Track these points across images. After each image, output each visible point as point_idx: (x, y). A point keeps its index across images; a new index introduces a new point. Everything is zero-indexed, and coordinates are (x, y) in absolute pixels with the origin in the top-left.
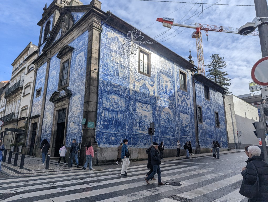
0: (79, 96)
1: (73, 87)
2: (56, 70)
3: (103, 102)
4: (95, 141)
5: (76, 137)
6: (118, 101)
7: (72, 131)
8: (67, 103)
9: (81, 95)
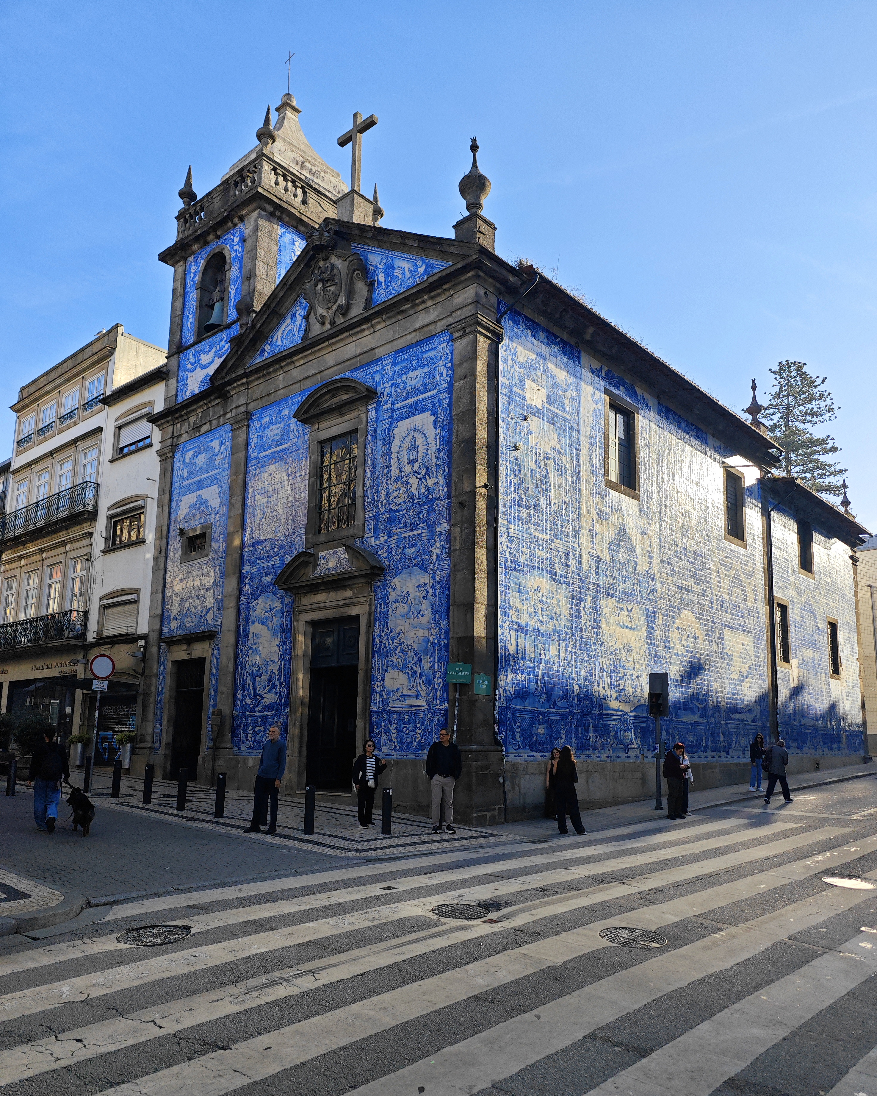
0: (422, 580)
1: (386, 541)
2: (288, 463)
3: (511, 604)
4: (496, 739)
5: (422, 723)
6: (551, 595)
7: (398, 703)
8: (364, 599)
9: (433, 578)
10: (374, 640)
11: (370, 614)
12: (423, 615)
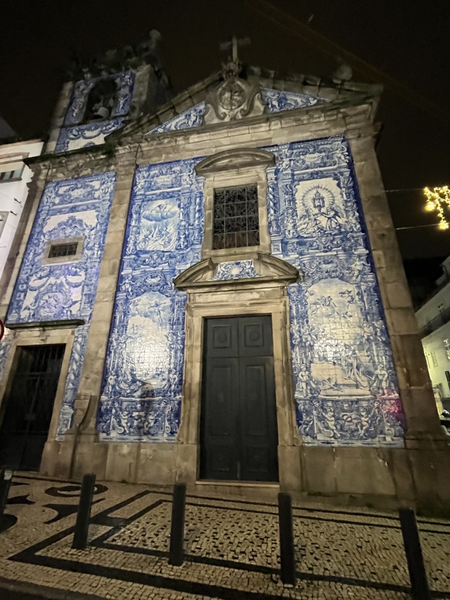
0: (344, 289)
2: (180, 200)
5: (368, 412)
7: (331, 392)
9: (359, 287)
10: (292, 335)
11: (285, 313)
12: (351, 316)
